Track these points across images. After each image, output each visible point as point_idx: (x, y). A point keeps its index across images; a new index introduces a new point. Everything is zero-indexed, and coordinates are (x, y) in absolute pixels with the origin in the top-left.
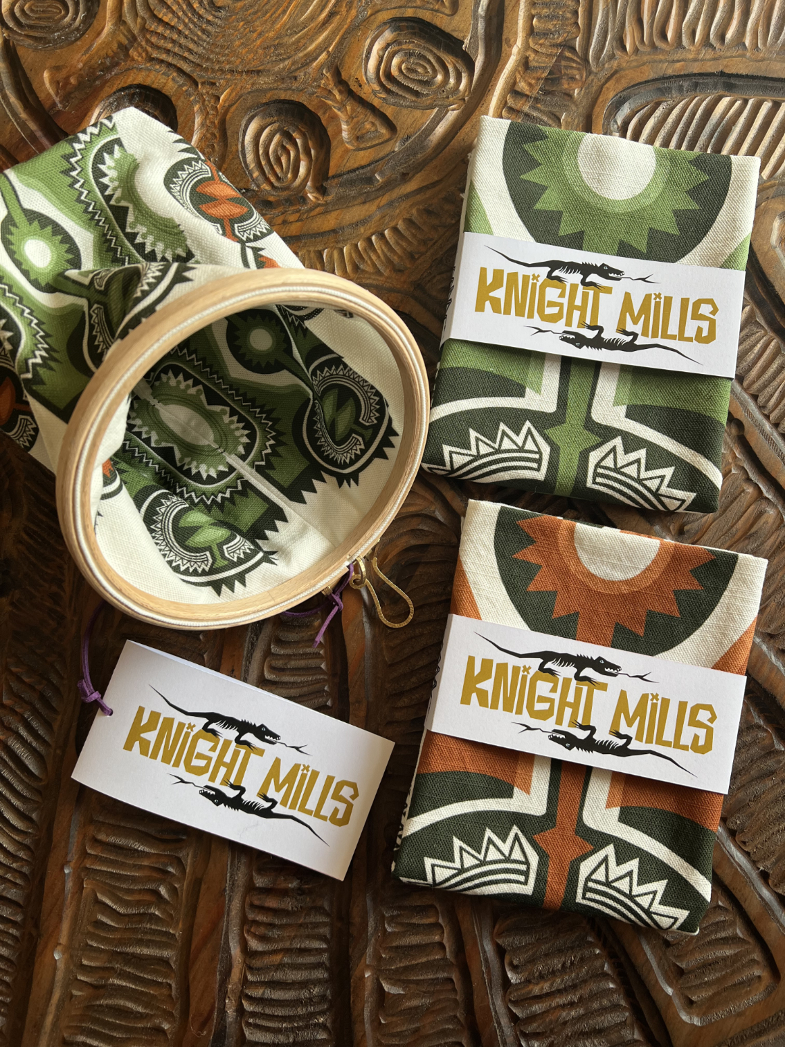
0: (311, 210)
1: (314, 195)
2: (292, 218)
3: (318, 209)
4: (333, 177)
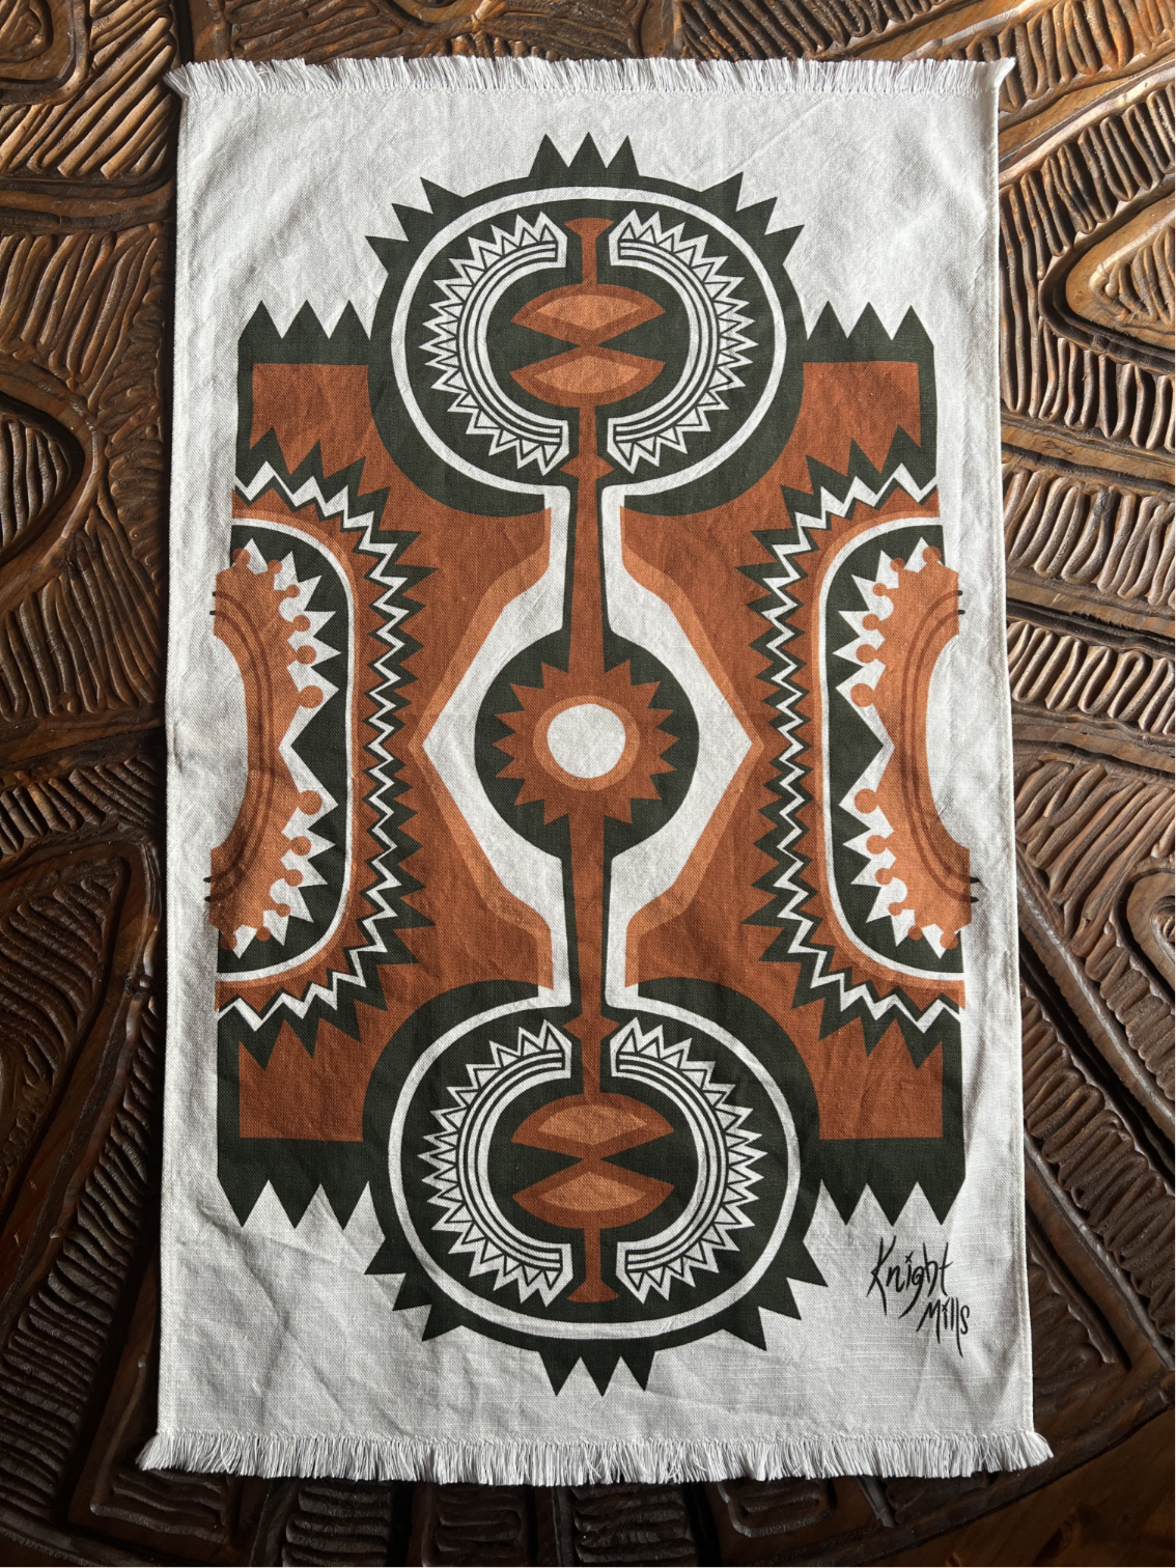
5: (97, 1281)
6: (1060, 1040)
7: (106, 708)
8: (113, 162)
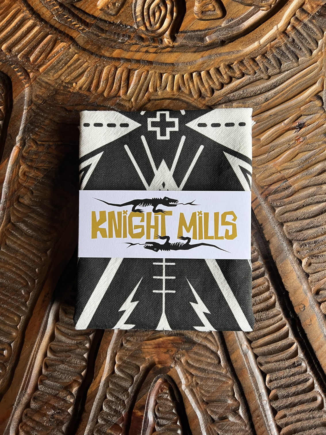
0: (164, 48)
1: (168, 40)
2: (152, 50)
3: (168, 49)
4: (182, 32)
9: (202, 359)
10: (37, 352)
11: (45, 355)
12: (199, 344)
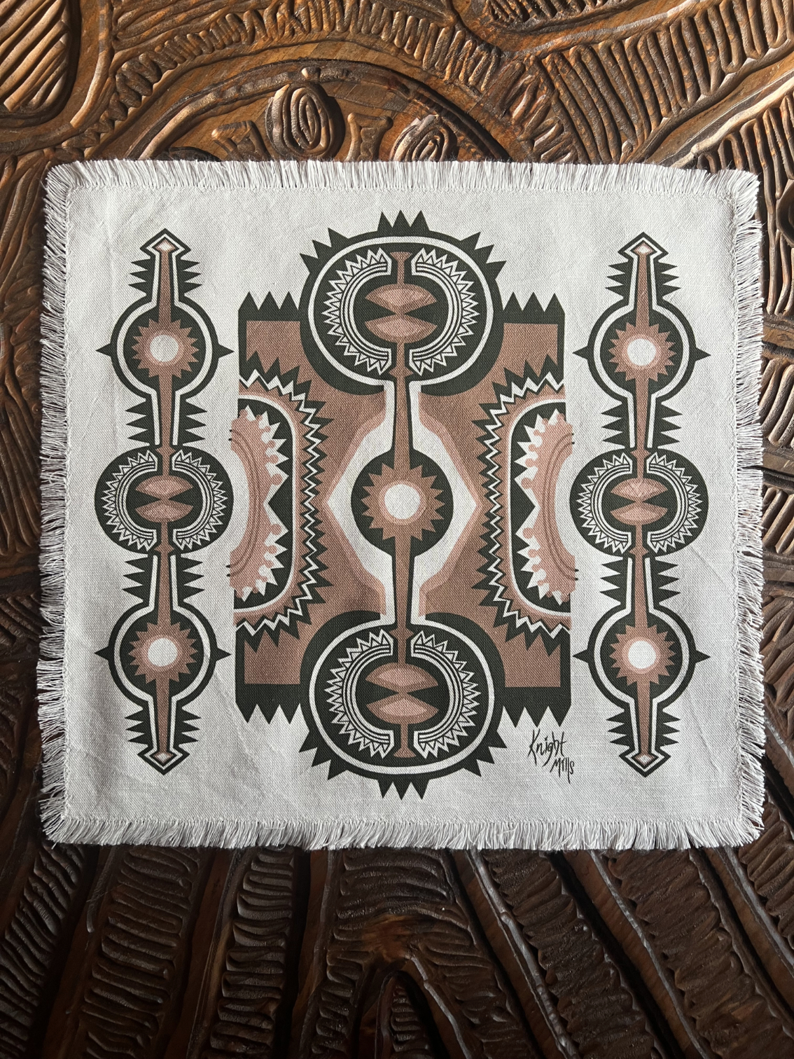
5: (16, 1007)
6: (782, 818)
7: (15, 552)
8: (14, 97)
9: (447, 941)
10: (212, 966)
11: (223, 969)
12: (441, 921)
